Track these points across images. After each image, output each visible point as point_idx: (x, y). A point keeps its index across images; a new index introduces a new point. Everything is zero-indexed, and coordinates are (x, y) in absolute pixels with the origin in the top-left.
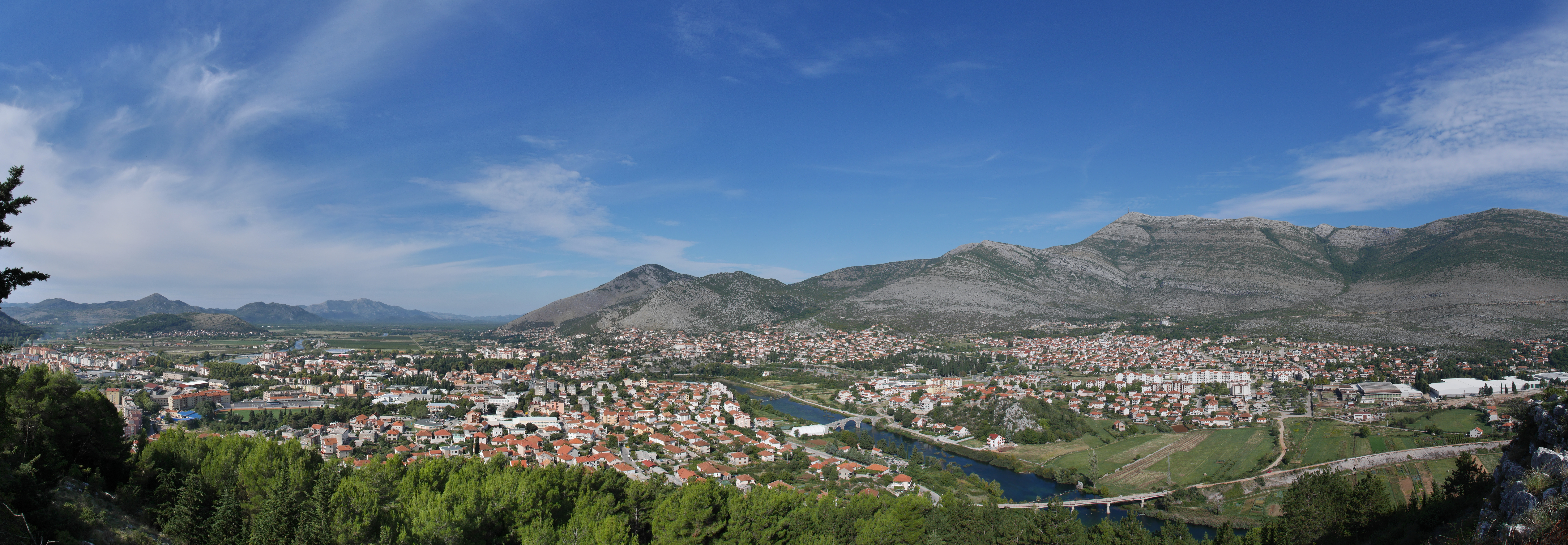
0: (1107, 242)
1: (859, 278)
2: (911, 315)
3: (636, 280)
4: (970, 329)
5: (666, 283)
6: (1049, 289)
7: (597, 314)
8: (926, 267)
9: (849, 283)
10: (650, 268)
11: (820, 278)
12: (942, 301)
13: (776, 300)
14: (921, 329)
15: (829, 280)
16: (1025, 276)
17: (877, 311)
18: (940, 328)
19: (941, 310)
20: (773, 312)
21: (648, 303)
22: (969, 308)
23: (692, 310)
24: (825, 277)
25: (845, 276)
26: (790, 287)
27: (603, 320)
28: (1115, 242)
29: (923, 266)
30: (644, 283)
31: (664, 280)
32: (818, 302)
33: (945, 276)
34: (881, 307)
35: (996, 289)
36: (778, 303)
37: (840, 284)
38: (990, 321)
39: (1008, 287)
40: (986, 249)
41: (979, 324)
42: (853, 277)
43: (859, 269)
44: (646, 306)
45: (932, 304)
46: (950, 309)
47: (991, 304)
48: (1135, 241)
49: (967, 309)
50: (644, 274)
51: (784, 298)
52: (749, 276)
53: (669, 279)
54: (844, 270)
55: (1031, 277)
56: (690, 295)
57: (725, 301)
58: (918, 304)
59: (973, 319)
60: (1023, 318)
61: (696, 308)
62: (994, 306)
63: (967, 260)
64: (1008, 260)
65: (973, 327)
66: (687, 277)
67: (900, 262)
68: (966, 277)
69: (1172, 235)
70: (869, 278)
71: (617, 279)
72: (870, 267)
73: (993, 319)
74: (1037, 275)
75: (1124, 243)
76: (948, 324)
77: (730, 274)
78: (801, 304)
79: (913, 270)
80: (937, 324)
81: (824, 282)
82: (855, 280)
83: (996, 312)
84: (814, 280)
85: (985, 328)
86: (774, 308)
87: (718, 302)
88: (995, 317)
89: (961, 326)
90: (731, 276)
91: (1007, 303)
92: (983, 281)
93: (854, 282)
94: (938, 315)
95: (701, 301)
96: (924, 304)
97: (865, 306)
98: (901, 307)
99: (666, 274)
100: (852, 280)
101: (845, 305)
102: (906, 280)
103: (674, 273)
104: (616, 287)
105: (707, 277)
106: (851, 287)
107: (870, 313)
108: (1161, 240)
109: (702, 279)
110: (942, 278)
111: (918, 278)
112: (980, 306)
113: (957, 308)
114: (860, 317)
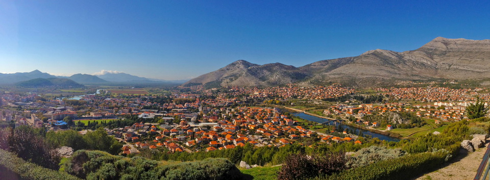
0: (428, 49)
1: (326, 65)
2: (349, 79)
3: (235, 66)
6: (405, 69)
7: (220, 80)
9: (322, 67)
10: (240, 61)
12: (361, 73)
13: (293, 74)
14: (353, 85)
15: (314, 66)
16: (394, 63)
17: (335, 78)
19: (361, 77)
20: (293, 79)
23: (259, 78)
25: (320, 64)
26: (298, 69)
27: (223, 83)
28: (432, 49)
29: (352, 60)
30: (238, 67)
31: (247, 66)
34: (337, 76)
35: (383, 69)
37: (318, 67)
38: (381, 82)
39: (388, 68)
40: (378, 52)
41: (377, 83)
43: (326, 61)
44: (240, 77)
45: (357, 75)
46: (365, 77)
48: (440, 49)
49: (371, 77)
50: (238, 64)
52: (282, 64)
53: (249, 66)
54: (320, 62)
55: (397, 64)
57: (273, 75)
58: (351, 75)
59: (374, 81)
60: (394, 80)
61: (261, 78)
62: (382, 75)
63: (371, 57)
64: (387, 57)
65: (374, 84)
66: (256, 65)
67: (343, 58)
68: (370, 64)
69: (455, 47)
70: (330, 65)
71: (227, 66)
72: (331, 60)
74: (399, 63)
75: (436, 50)
76: (364, 83)
77: (274, 64)
79: (348, 61)
80: (360, 83)
83: (383, 78)
84: (309, 65)
86: (293, 77)
87: (270, 75)
88: (383, 80)
89: (369, 84)
91: (387, 74)
92: (378, 65)
94: (360, 79)
95: (263, 75)
96: (354, 75)
97: (329, 76)
98: (344, 76)
99: (248, 64)
100: (323, 65)
101: (321, 76)
102: (346, 65)
103: (251, 63)
104: (227, 69)
105: (265, 65)
107: (332, 79)
108: (451, 49)
109: (263, 66)
110: (361, 65)
111: (350, 65)
112: (377, 75)
113: (367, 76)
114: (328, 80)
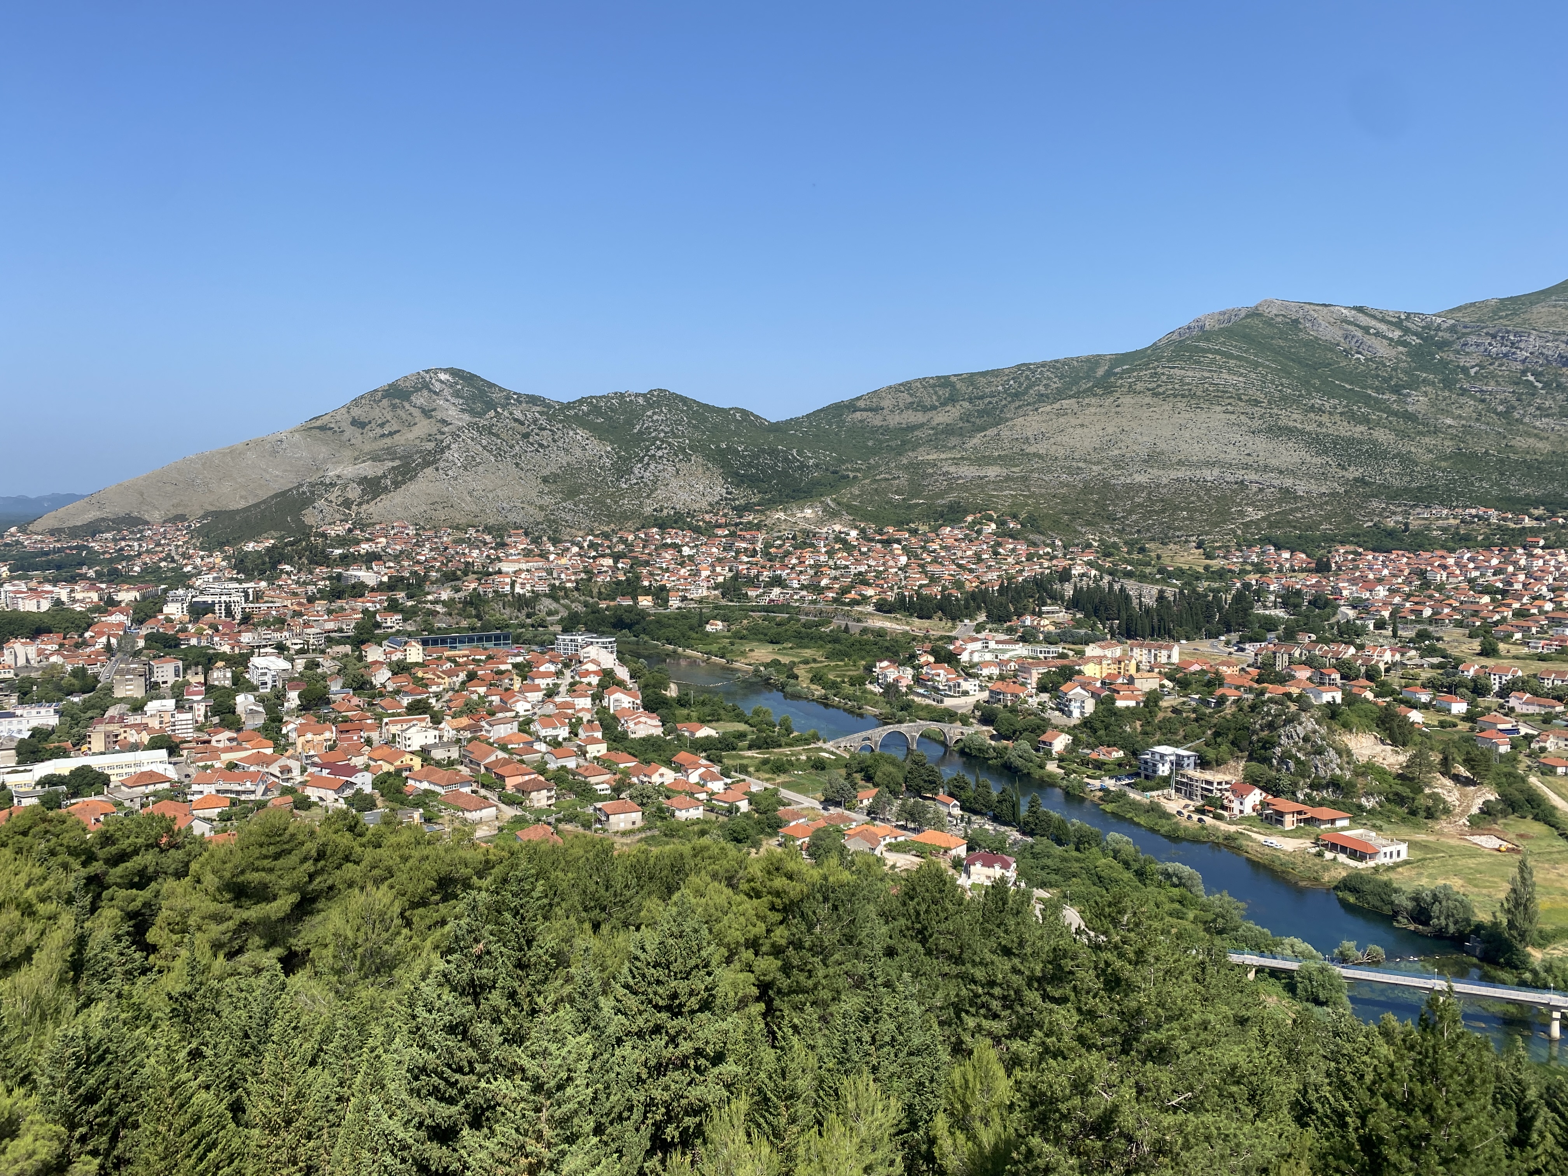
1: (944, 404)
2: (1064, 490)
3: (407, 405)
4: (1216, 525)
5: (481, 415)
6: (1449, 421)
7: (305, 489)
8: (1109, 373)
9: (919, 418)
10: (443, 376)
11: (851, 406)
12: (1144, 453)
13: (744, 457)
14: (1088, 523)
15: (871, 410)
16: (1378, 390)
17: (981, 483)
18: (1136, 522)
19: (1139, 478)
20: (738, 486)
21: (435, 462)
22: (1216, 472)
23: (545, 480)
24: (861, 404)
25: (910, 400)
26: (777, 428)
27: (321, 503)
29: (1100, 372)
30: (427, 413)
31: (479, 407)
32: (844, 462)
33: (1156, 395)
34: (992, 472)
35: (1291, 424)
36: (750, 465)
37: (894, 420)
38: (1271, 506)
39: (1325, 418)
40: (1269, 322)
41: (1241, 513)
42: (928, 402)
43: (944, 382)
44: (429, 471)
45: (1119, 463)
46: (1166, 476)
47: (1274, 462)
49: (1210, 474)
50: (425, 393)
51: (763, 451)
52: (684, 400)
53: (491, 405)
54: (907, 387)
55: (1396, 390)
56: (541, 445)
57: (625, 460)
58: (1081, 465)
59: (1224, 501)
60: (1367, 497)
61: (556, 476)
62: (1283, 467)
63: (1217, 352)
64: (1329, 346)
65: (1224, 522)
66: (533, 400)
67: (1043, 365)
70: (966, 404)
71: (356, 402)
72: (971, 379)
73: (1280, 501)
74: (1414, 384)
76: (1157, 513)
77: (637, 395)
78: (803, 466)
79: (1075, 382)
80: (1130, 512)
81: (858, 415)
82: (934, 408)
83: (1288, 482)
84: (837, 410)
85: (1256, 523)
86: (737, 474)
87: (608, 463)
88: (1287, 493)
89: (1191, 519)
90: (641, 400)
91: (1318, 460)
92: (1256, 403)
93: (930, 414)
94: (1134, 490)
95: (569, 458)
96: (1099, 463)
97: (952, 469)
98: (1040, 471)
99: (482, 393)
100: (925, 409)
101: (906, 468)
102: (1057, 406)
103: (501, 390)
104: (355, 423)
105: (581, 401)
106: (922, 425)
107: (964, 488)
109: (569, 406)
110: (1147, 400)
111: (1087, 401)
112: (1246, 467)
113: (1182, 473)
114: (941, 495)
